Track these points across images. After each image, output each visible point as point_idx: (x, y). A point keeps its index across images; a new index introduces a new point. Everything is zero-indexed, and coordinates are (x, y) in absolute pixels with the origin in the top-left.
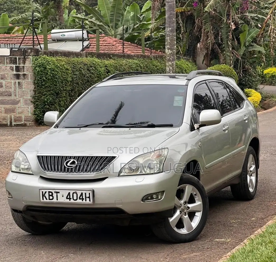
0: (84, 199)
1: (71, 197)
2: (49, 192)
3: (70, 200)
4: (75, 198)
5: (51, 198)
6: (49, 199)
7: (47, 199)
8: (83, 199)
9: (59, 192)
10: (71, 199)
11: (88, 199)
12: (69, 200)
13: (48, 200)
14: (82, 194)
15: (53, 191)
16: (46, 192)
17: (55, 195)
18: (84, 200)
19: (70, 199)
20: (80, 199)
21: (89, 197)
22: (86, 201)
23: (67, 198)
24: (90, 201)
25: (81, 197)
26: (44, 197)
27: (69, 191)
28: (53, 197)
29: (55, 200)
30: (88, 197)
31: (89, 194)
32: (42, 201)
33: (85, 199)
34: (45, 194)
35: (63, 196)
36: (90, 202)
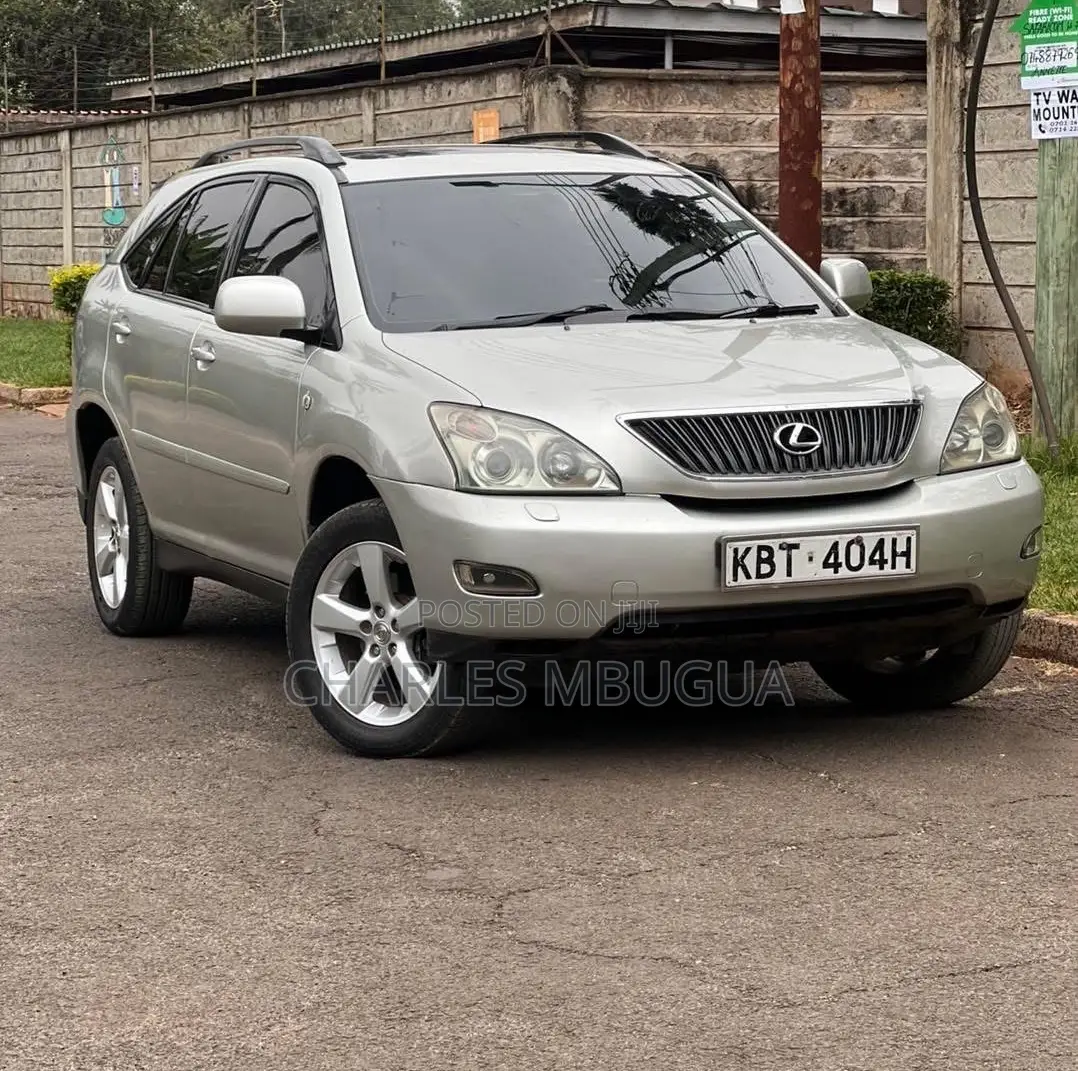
0: (886, 561)
1: (842, 559)
2: (760, 548)
3: (836, 572)
4: (855, 561)
5: (765, 568)
6: (759, 575)
7: (748, 576)
8: (882, 563)
9: (796, 546)
10: (840, 565)
11: (901, 561)
12: (832, 570)
13: (754, 581)
14: (881, 543)
15: (774, 544)
16: (748, 550)
17: (780, 558)
18: (888, 567)
19: (836, 566)
20: (872, 562)
21: (907, 554)
22: (894, 566)
23: (826, 565)
24: (908, 565)
25: (877, 557)
26: (740, 569)
27: (836, 537)
28: (773, 566)
29: (780, 577)
30: (902, 554)
31: (909, 540)
32: (733, 584)
33: (890, 562)
34: (743, 557)
35: (811, 559)
36: (908, 571)
